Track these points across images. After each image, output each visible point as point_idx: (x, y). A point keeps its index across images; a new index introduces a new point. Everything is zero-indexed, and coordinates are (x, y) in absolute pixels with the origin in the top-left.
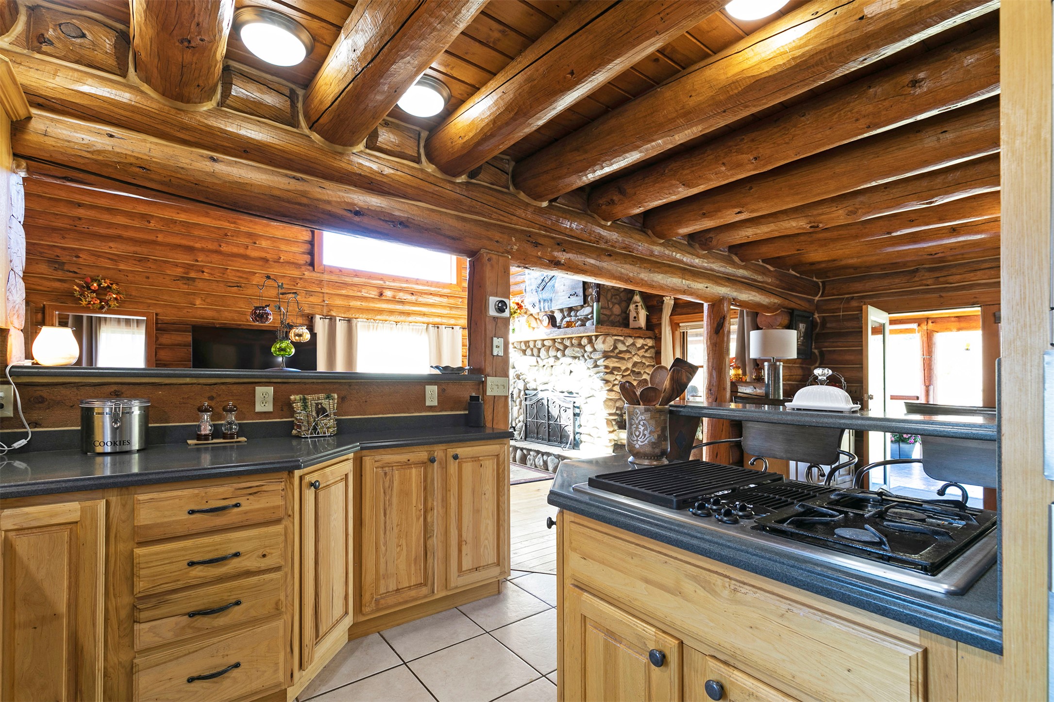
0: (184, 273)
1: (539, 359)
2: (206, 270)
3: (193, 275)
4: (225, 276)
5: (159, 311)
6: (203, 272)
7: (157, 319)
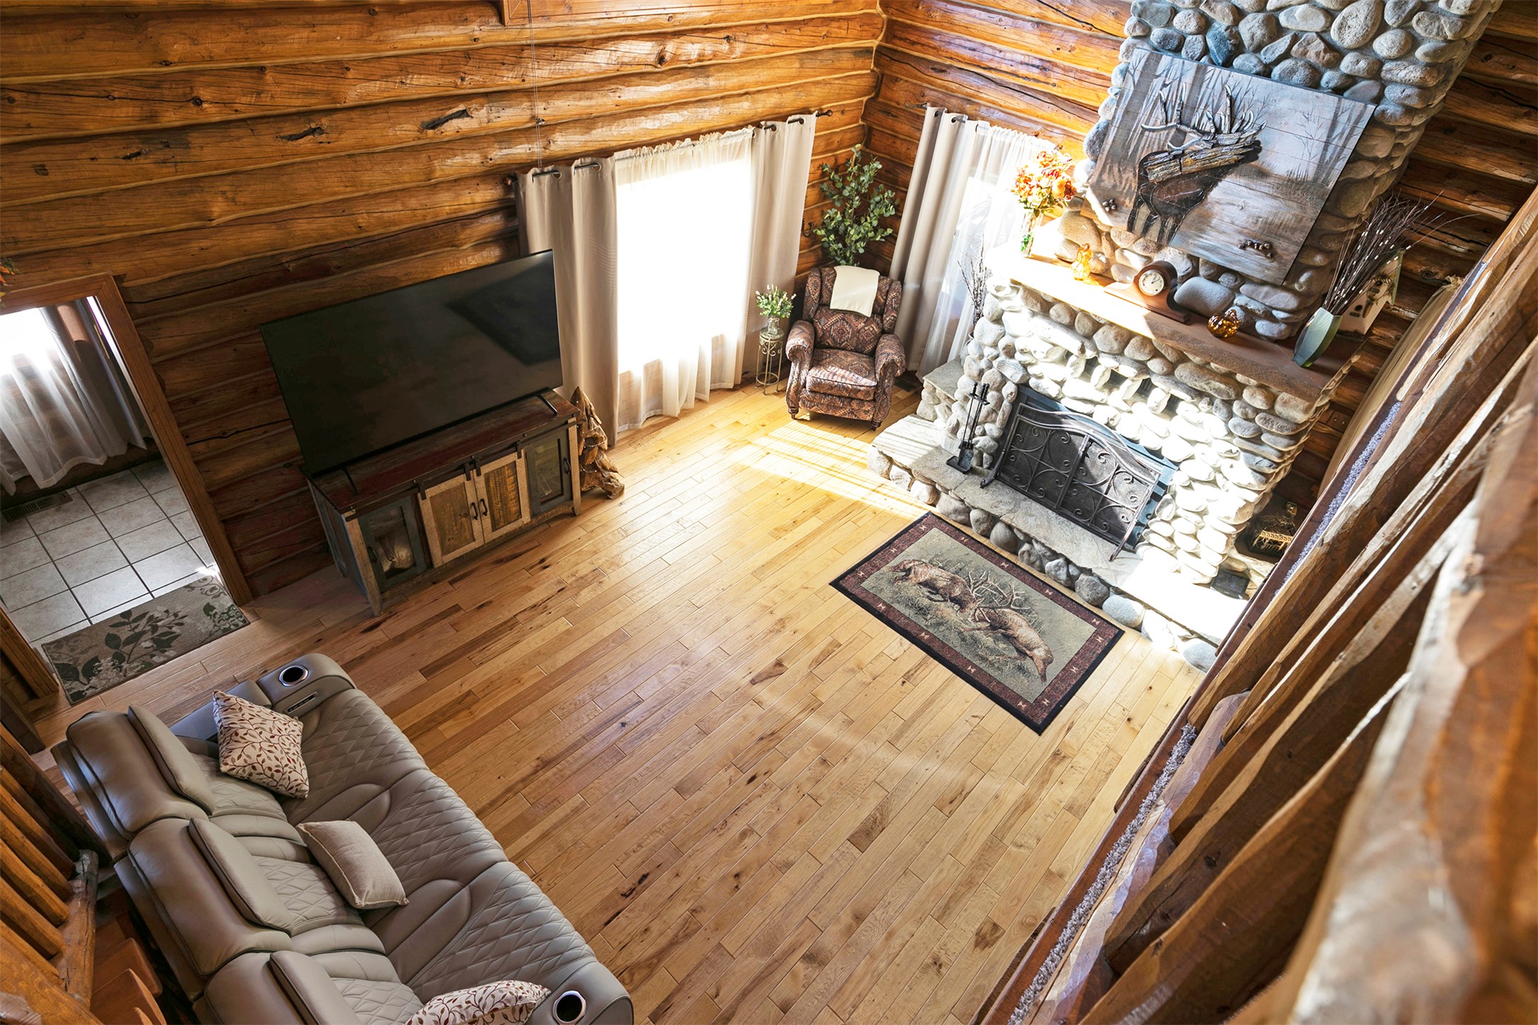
0: (142, 119)
1: (1087, 344)
2: (204, 94)
3: (172, 117)
4: (266, 99)
5: (121, 267)
6: (198, 102)
7: (124, 291)
